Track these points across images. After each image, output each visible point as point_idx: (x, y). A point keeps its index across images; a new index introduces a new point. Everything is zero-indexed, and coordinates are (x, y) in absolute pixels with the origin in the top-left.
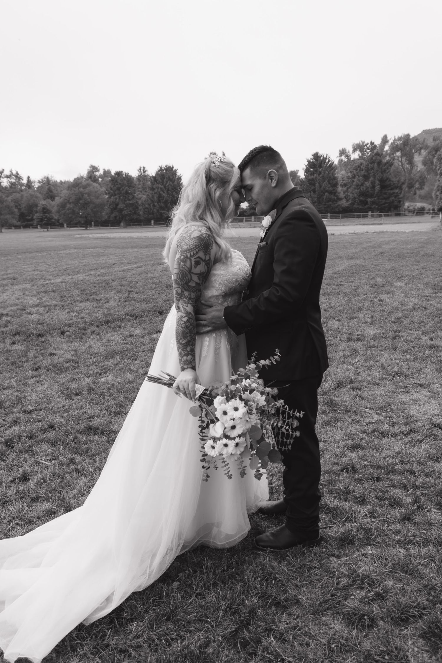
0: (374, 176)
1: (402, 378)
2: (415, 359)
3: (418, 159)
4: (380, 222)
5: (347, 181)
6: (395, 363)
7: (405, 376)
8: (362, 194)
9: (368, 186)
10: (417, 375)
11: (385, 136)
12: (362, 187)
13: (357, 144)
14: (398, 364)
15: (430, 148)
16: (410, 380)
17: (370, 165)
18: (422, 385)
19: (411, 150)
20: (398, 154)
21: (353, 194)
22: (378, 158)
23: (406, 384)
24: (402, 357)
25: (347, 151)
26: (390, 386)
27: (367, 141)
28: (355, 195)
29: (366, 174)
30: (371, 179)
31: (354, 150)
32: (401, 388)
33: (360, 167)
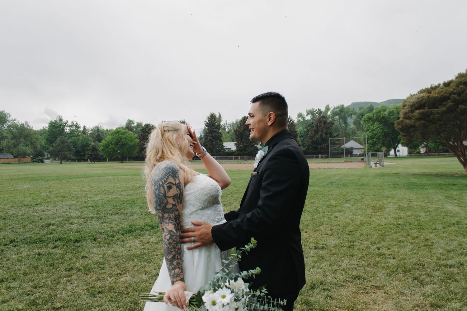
0: (322, 131)
1: (361, 280)
2: (369, 265)
3: (350, 121)
4: (328, 161)
5: (303, 134)
6: (354, 268)
7: (364, 279)
8: (314, 142)
9: (318, 137)
10: (373, 278)
11: (328, 106)
12: (314, 138)
13: (309, 110)
14: (356, 269)
15: (358, 114)
16: (367, 282)
17: (318, 123)
18: (377, 287)
19: (345, 115)
20: (337, 117)
21: (308, 142)
22: (324, 119)
23: (365, 286)
24: (359, 263)
25: (303, 114)
26: (352, 288)
27: (316, 108)
28: (310, 143)
29: (316, 129)
30: (320, 133)
31: (308, 114)
32: (361, 290)
33: (312, 125)
